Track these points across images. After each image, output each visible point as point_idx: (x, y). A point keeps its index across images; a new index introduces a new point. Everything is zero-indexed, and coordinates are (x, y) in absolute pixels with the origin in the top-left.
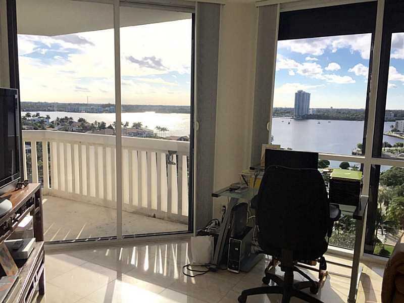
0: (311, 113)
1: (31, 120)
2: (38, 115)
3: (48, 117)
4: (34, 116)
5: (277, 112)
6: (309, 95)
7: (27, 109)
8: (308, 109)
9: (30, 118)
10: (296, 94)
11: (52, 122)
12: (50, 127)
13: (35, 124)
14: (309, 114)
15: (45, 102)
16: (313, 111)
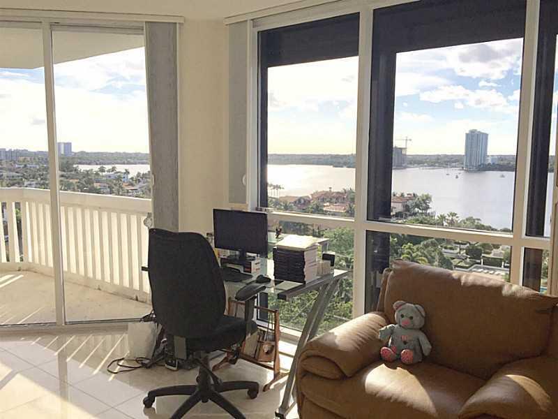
0: (490, 161)
1: (106, 176)
2: (113, 169)
3: (127, 172)
4: (109, 171)
5: (439, 161)
6: (486, 135)
7: (101, 161)
8: (485, 155)
9: (104, 173)
10: (467, 135)
11: (132, 178)
12: (129, 185)
13: (110, 181)
14: (487, 163)
15: (124, 153)
16: (492, 159)
